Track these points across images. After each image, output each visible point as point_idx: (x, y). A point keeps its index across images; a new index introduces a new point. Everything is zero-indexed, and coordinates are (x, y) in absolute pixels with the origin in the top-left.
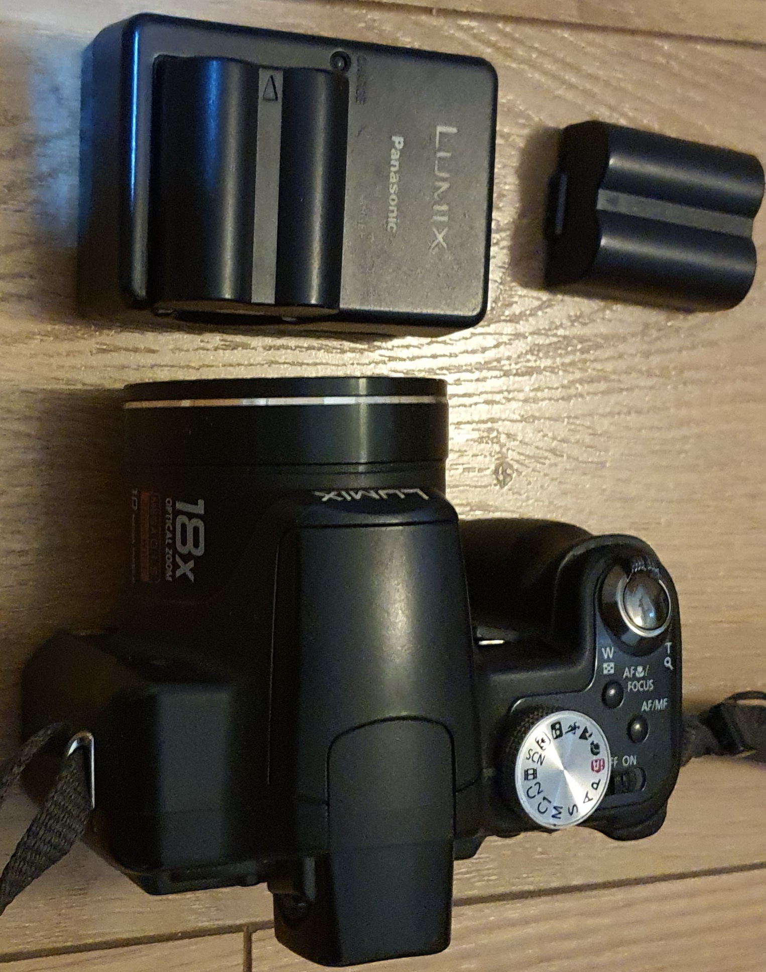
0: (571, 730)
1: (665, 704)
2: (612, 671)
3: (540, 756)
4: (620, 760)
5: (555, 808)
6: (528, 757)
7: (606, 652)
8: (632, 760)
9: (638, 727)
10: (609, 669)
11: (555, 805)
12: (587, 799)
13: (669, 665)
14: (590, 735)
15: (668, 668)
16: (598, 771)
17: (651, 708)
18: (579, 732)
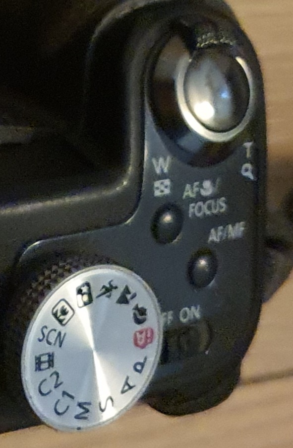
0: (104, 293)
1: (242, 229)
2: (167, 191)
3: (60, 334)
4: (176, 316)
5: (80, 405)
6: (41, 337)
7: (158, 165)
8: (194, 313)
9: (203, 263)
10: (162, 189)
11: (82, 400)
12: (126, 387)
13: (249, 175)
14: (134, 296)
15: (247, 178)
16: (143, 347)
17: (221, 237)
18: (116, 294)
